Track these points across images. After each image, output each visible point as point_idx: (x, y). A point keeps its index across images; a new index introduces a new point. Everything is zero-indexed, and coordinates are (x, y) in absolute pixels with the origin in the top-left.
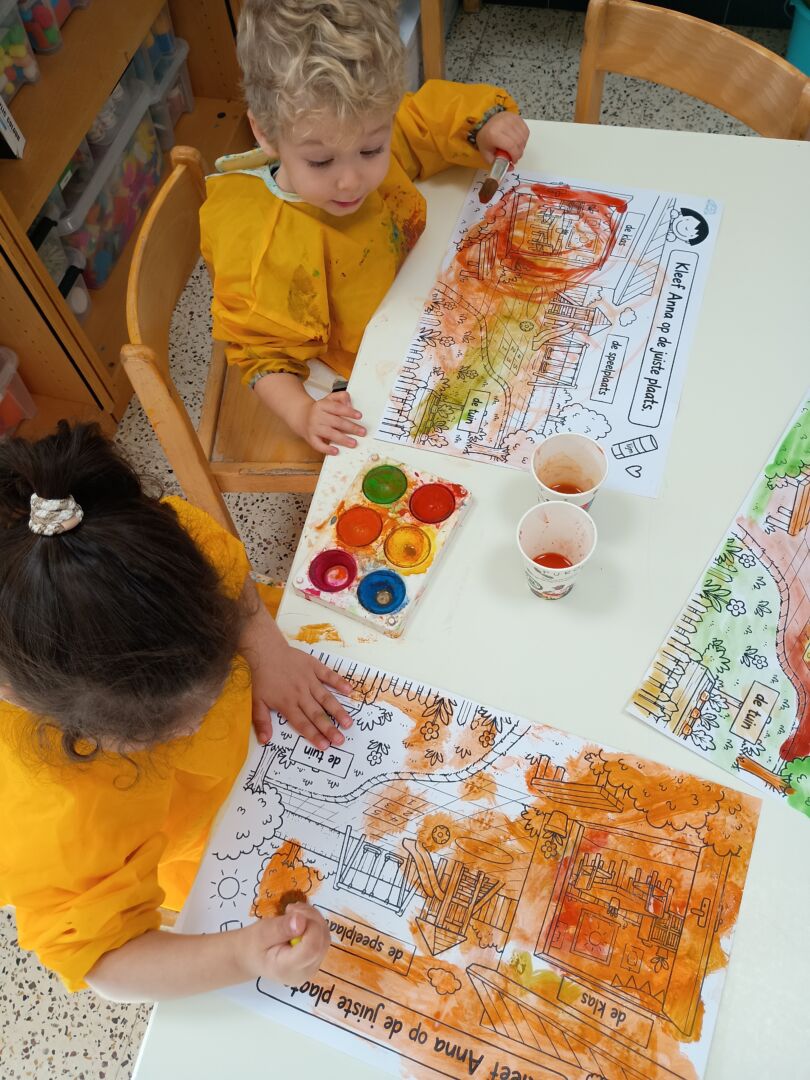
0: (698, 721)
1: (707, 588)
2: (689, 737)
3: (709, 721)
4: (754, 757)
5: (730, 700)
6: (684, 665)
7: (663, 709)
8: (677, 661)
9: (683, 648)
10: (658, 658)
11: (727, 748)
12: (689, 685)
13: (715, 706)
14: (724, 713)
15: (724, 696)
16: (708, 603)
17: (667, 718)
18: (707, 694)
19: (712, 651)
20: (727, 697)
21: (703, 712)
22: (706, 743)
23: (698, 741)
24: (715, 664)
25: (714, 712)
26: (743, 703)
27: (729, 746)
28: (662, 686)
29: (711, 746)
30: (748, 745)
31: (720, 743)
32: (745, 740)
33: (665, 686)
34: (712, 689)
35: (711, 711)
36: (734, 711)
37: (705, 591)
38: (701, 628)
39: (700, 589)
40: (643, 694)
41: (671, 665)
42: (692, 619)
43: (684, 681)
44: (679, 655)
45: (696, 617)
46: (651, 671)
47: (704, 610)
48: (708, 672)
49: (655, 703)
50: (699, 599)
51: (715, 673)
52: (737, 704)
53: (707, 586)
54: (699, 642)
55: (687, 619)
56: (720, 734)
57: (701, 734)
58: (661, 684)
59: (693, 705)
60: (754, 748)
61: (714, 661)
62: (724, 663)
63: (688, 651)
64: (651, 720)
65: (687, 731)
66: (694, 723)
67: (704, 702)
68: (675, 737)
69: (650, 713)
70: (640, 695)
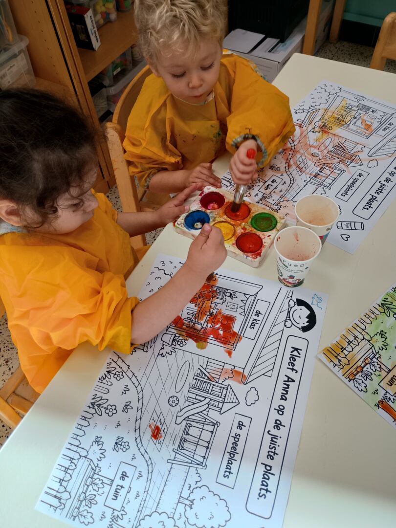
0: (360, 374)
1: (384, 302)
2: (352, 381)
3: (367, 375)
4: (390, 403)
5: (383, 367)
6: (359, 341)
7: (340, 361)
8: (356, 337)
9: (361, 331)
10: (344, 333)
11: (374, 393)
12: (360, 352)
13: (373, 368)
14: (377, 373)
15: (379, 363)
16: (382, 310)
17: (341, 367)
18: (369, 360)
19: (378, 337)
20: (382, 365)
21: (365, 369)
22: (362, 387)
23: (357, 385)
24: (379, 344)
25: (371, 371)
26: (391, 370)
27: (376, 392)
28: (343, 349)
29: (364, 389)
30: (388, 395)
31: (371, 390)
32: (387, 392)
33: (345, 349)
34: (373, 358)
35: (369, 370)
36: (384, 374)
37: (382, 304)
38: (374, 322)
39: (379, 302)
40: (330, 350)
41: (351, 339)
42: (371, 316)
43: (357, 348)
44: (357, 334)
45: (373, 316)
46: (338, 339)
47: (380, 314)
48: (373, 348)
49: (336, 357)
50: (377, 307)
51: (377, 349)
52: (387, 370)
53: (384, 301)
54: (371, 330)
55: (367, 316)
56: (372, 385)
57: (360, 382)
58: (343, 348)
59: (359, 364)
60: (392, 398)
61: (378, 343)
62: (384, 345)
63: (364, 333)
64: (331, 365)
65: (352, 377)
66: (357, 374)
67: (366, 364)
68: (343, 378)
69: (331, 361)
70: (328, 350)
